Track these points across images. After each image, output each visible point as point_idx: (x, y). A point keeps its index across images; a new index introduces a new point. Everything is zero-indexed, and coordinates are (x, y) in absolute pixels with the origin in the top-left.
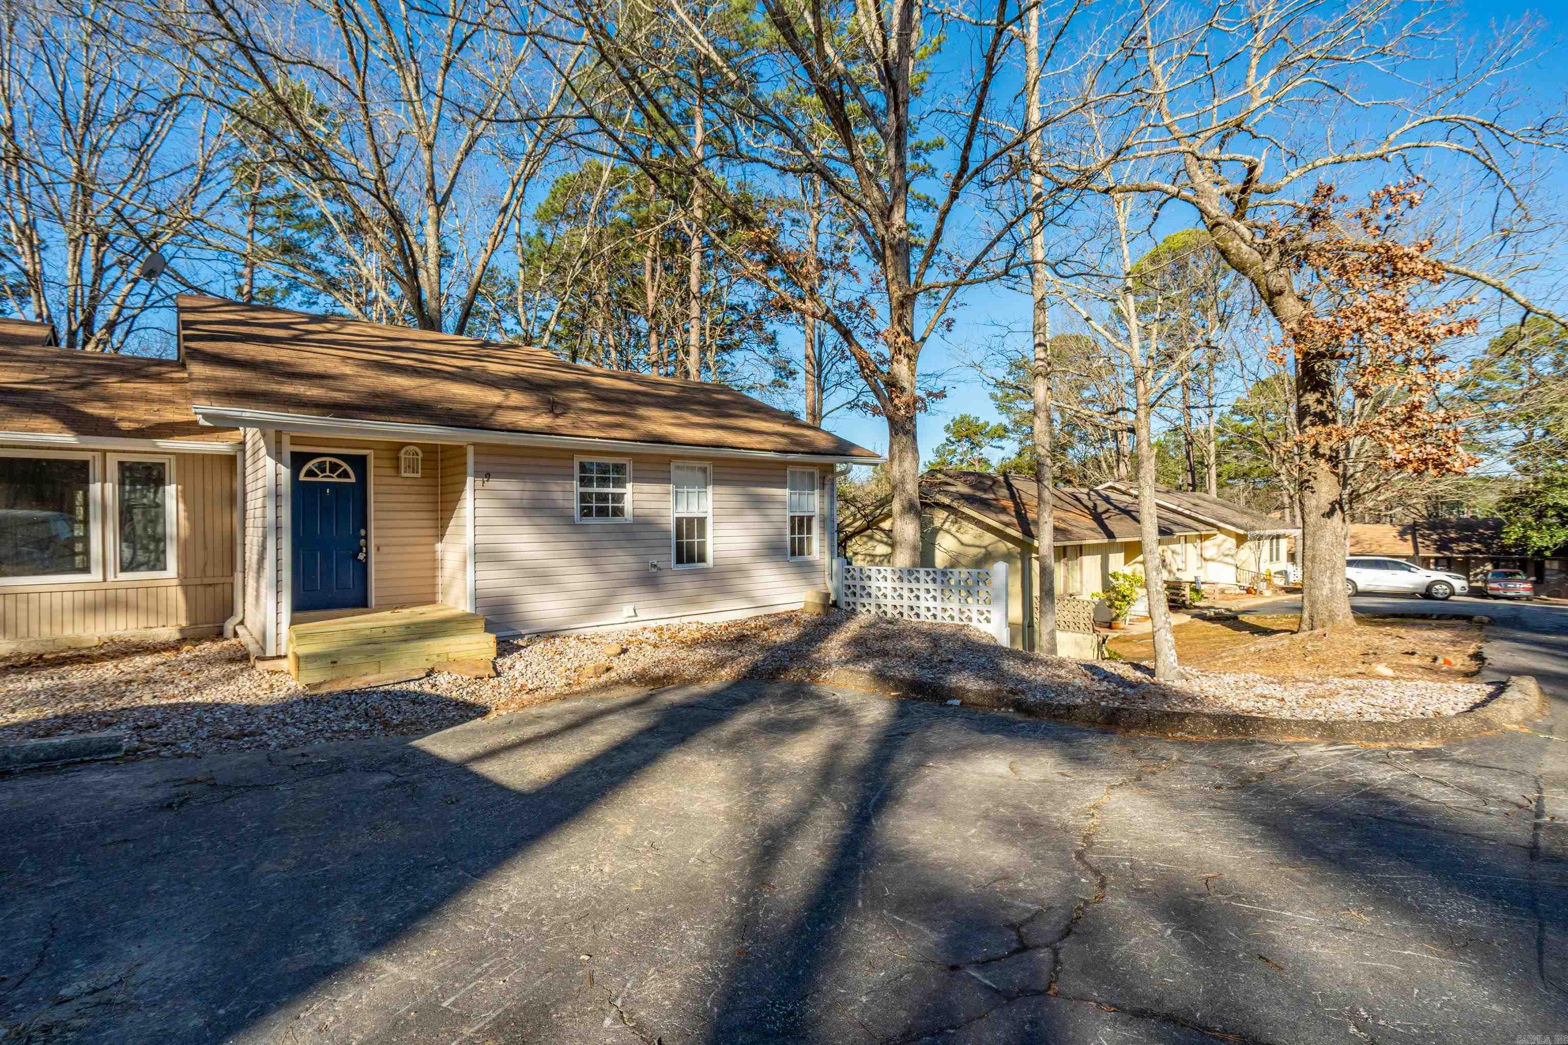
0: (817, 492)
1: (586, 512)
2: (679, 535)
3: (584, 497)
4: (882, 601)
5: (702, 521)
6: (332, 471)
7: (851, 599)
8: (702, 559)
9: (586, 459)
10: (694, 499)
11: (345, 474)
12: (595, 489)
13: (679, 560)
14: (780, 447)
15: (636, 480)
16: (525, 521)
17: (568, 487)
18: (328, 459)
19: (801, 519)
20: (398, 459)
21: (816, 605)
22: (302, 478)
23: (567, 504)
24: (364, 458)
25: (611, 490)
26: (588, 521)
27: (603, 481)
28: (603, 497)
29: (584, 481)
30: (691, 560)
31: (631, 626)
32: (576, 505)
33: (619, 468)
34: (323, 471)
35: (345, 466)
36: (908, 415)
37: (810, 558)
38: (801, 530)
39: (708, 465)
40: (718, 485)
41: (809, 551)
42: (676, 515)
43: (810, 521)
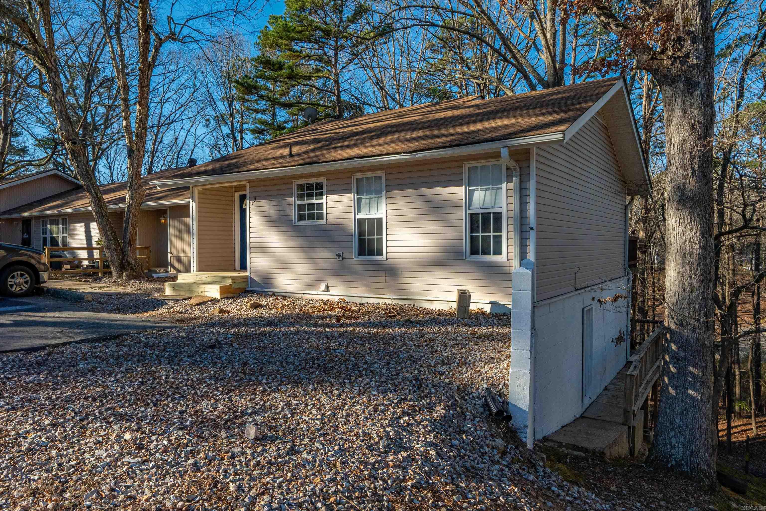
0: (504, 185)
1: (301, 218)
2: (361, 233)
3: (301, 208)
5: (379, 221)
8: (380, 253)
9: (304, 181)
10: (373, 203)
12: (306, 202)
13: (361, 252)
15: (330, 192)
16: (274, 229)
17: (290, 202)
23: (289, 213)
25: (315, 201)
26: (302, 223)
27: (310, 196)
28: (311, 207)
29: (300, 197)
30: (371, 253)
32: (294, 214)
33: (319, 186)
36: (678, 53)
37: (497, 258)
38: (486, 229)
39: (382, 174)
40: (393, 190)
41: (498, 252)
42: (357, 217)
43: (498, 217)
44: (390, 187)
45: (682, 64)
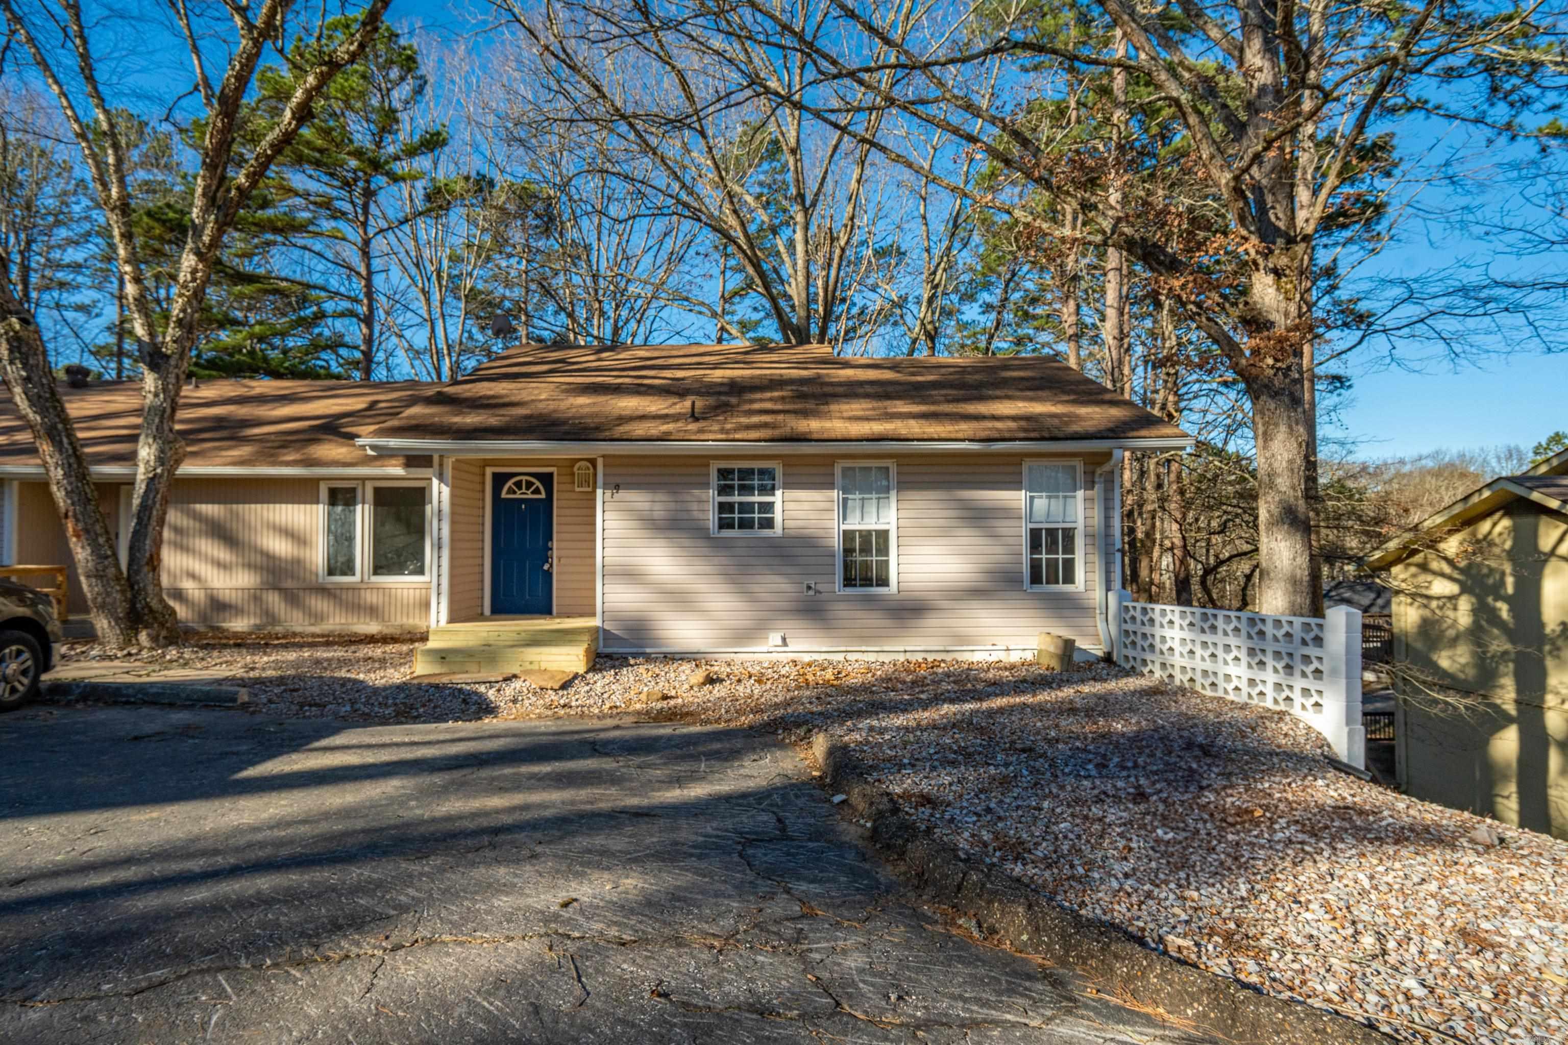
0: (1080, 494)
1: (724, 524)
2: (848, 551)
3: (724, 507)
4: (1170, 660)
5: (883, 535)
6: (528, 488)
7: (1130, 653)
8: (884, 582)
9: (724, 465)
10: (871, 508)
11: (537, 491)
12: (736, 498)
13: (849, 581)
14: (983, 434)
15: (787, 486)
16: (662, 542)
17: (704, 497)
18: (524, 478)
19: (1052, 532)
20: (573, 474)
21: (1052, 655)
22: (504, 495)
23: (701, 516)
24: (551, 475)
25: (757, 498)
26: (727, 533)
27: (746, 489)
28: (746, 507)
29: (724, 490)
30: (867, 582)
31: (774, 657)
32: (711, 517)
33: (765, 474)
34: (520, 488)
35: (538, 484)
36: (1279, 365)
37: (1068, 588)
38: (1052, 548)
39: (890, 464)
40: (908, 489)
41: (1069, 578)
42: (843, 527)
43: (1069, 535)
44: (904, 485)
45: (1286, 376)
